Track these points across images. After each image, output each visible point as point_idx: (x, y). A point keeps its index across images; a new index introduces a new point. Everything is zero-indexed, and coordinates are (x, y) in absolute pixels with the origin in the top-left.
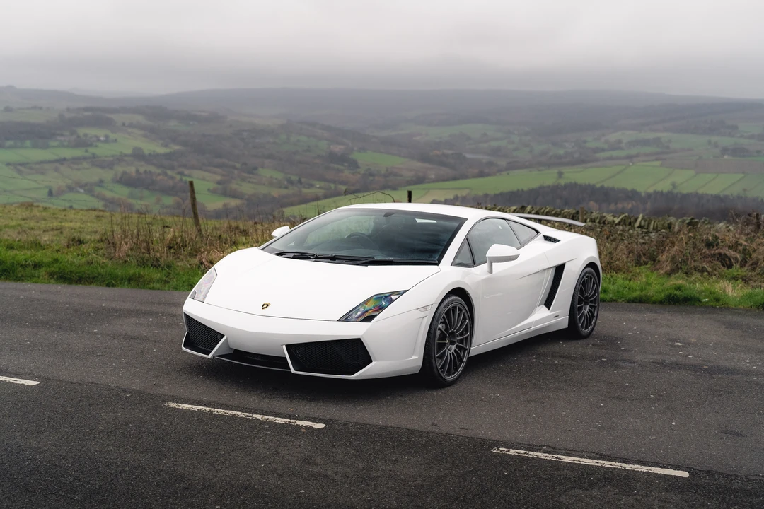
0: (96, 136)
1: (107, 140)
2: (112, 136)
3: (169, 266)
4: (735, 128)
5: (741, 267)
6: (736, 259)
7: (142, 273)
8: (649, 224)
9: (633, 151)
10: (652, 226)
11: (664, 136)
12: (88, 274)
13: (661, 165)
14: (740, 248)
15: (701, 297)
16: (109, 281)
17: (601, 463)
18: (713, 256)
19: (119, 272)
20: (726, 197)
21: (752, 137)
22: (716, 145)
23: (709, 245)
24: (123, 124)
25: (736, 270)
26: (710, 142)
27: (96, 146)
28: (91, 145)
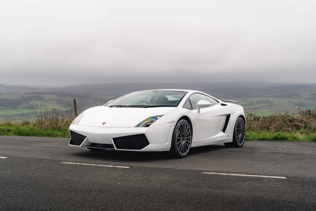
0: (37, 104)
1: (41, 106)
2: (43, 104)
5: (304, 129)
6: (302, 126)
8: (266, 119)
14: (304, 122)
15: (288, 138)
18: (293, 125)
23: (291, 121)
24: (48, 99)
25: (302, 130)
27: (37, 108)
28: (35, 108)
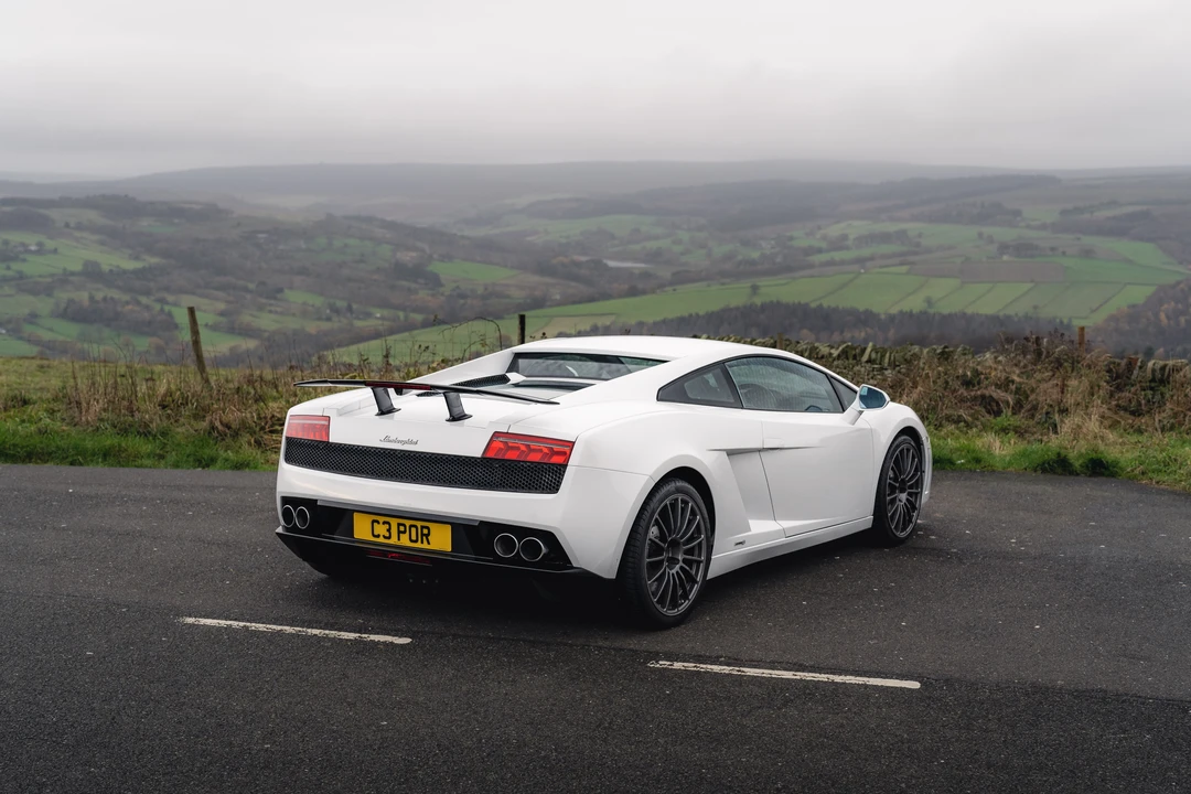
0: (23, 244)
1: (41, 251)
2: (50, 244)
3: (164, 434)
4: (1018, 213)
5: (1014, 414)
6: (1008, 403)
7: (123, 445)
8: (883, 356)
9: (866, 252)
10: (887, 360)
11: (912, 228)
12: (42, 449)
13: (908, 273)
14: (1013, 387)
15: (954, 456)
16: (75, 456)
17: (800, 675)
18: (975, 398)
19: (89, 444)
20: (1008, 317)
21: (1043, 227)
22: (991, 240)
23: (968, 383)
24: (67, 225)
25: (1007, 418)
26: (980, 235)
27: (24, 260)
28: (15, 258)
